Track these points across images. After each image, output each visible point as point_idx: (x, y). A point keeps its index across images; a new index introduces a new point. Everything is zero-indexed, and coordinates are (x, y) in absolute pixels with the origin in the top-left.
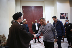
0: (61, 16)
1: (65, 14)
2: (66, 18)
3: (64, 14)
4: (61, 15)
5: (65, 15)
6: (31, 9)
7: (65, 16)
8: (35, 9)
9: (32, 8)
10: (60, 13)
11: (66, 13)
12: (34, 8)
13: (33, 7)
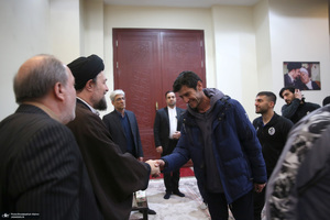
0: (286, 77)
1: (306, 66)
2: (309, 85)
3: (302, 70)
4: (287, 71)
5: (309, 70)
6: (150, 43)
7: (305, 77)
8: (170, 43)
9: (156, 37)
10: (285, 63)
11: (310, 64)
12: (165, 37)
13: (162, 34)
